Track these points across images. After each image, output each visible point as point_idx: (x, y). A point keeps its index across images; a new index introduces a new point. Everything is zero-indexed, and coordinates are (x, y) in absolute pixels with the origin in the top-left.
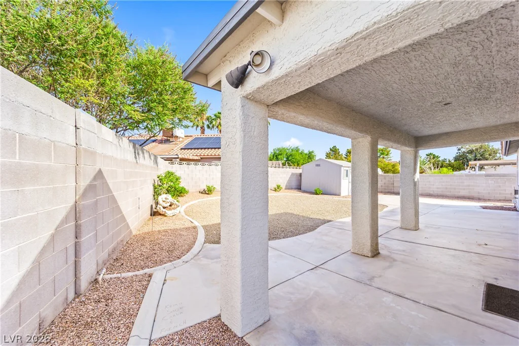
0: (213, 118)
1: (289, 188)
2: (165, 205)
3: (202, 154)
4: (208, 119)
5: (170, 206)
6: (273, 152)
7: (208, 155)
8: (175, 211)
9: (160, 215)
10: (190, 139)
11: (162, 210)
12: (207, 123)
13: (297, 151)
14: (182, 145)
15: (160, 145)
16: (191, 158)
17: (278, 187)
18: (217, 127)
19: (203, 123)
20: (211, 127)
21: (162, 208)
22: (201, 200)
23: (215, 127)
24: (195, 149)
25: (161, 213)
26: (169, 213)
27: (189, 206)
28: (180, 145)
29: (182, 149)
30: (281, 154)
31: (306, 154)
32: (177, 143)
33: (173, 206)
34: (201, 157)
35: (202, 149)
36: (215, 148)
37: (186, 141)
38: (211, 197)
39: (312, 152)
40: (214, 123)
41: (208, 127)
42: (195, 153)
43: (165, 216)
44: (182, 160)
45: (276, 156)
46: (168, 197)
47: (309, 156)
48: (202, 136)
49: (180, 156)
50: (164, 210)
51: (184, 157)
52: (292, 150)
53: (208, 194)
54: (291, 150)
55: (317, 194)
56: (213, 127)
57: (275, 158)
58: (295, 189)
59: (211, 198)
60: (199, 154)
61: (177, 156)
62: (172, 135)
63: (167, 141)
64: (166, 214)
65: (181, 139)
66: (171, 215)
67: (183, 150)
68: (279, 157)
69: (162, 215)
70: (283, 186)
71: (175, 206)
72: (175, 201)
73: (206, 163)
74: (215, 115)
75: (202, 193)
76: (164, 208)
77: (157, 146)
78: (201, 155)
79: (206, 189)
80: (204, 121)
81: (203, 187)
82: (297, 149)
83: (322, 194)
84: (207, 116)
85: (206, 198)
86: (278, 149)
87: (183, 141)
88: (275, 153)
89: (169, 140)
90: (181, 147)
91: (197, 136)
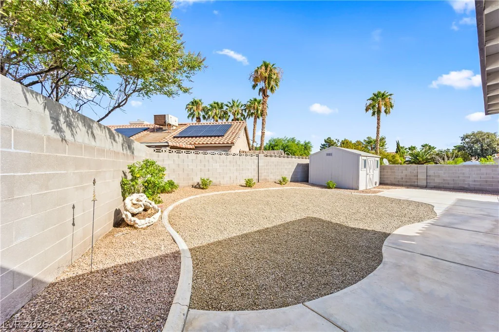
0: (209, 108)
1: (294, 180)
2: (136, 211)
3: (197, 143)
4: (203, 110)
5: (145, 210)
6: (268, 143)
7: (203, 144)
8: (152, 219)
9: (128, 225)
10: (184, 127)
11: (129, 219)
12: (202, 114)
13: (293, 142)
14: (176, 133)
15: (152, 133)
16: (184, 146)
17: (284, 179)
18: (213, 117)
19: (199, 113)
20: (207, 117)
21: (129, 215)
22: (194, 197)
23: (211, 118)
24: (189, 137)
25: (129, 222)
26: (140, 223)
27: (177, 207)
28: (173, 134)
29: (174, 137)
30: (277, 146)
31: (302, 145)
32: (170, 131)
33: (149, 212)
34: (196, 145)
35: (196, 137)
36: (211, 137)
37: (180, 129)
38: (206, 192)
39: (309, 143)
40: (210, 113)
41: (204, 118)
42: (188, 142)
43: (136, 228)
44: (173, 147)
45: (272, 147)
46: (141, 199)
47: (305, 147)
48: (197, 124)
49: (171, 144)
50: (133, 219)
51: (175, 145)
52: (288, 141)
53: (203, 189)
54: (286, 141)
55: (330, 188)
56: (209, 117)
57: (271, 149)
58: (301, 181)
59: (207, 194)
60: (193, 143)
61: (166, 144)
62: (165, 122)
63: (159, 130)
64: (136, 226)
65: (174, 128)
66: (145, 226)
67: (176, 139)
68: (275, 148)
69: (131, 226)
70: (289, 178)
71: (153, 211)
72: (153, 203)
73: (201, 152)
74: (211, 106)
75: (195, 187)
76: (133, 215)
77: (149, 135)
78: (195, 144)
79: (200, 183)
80: (200, 112)
81: (197, 180)
82: (293, 140)
83: (335, 188)
84: (203, 106)
85: (201, 194)
86: (274, 140)
87: (176, 130)
88: (271, 144)
89: (162, 128)
90: (174, 135)
91: (191, 125)
